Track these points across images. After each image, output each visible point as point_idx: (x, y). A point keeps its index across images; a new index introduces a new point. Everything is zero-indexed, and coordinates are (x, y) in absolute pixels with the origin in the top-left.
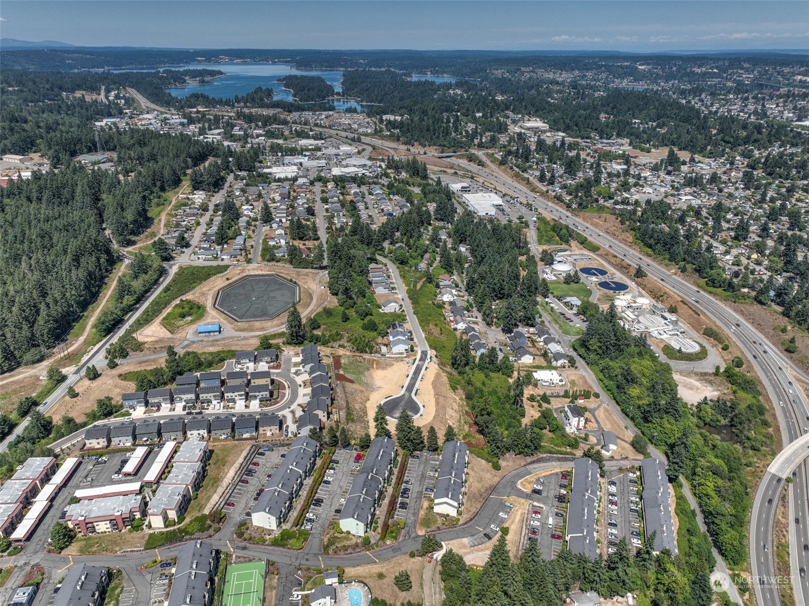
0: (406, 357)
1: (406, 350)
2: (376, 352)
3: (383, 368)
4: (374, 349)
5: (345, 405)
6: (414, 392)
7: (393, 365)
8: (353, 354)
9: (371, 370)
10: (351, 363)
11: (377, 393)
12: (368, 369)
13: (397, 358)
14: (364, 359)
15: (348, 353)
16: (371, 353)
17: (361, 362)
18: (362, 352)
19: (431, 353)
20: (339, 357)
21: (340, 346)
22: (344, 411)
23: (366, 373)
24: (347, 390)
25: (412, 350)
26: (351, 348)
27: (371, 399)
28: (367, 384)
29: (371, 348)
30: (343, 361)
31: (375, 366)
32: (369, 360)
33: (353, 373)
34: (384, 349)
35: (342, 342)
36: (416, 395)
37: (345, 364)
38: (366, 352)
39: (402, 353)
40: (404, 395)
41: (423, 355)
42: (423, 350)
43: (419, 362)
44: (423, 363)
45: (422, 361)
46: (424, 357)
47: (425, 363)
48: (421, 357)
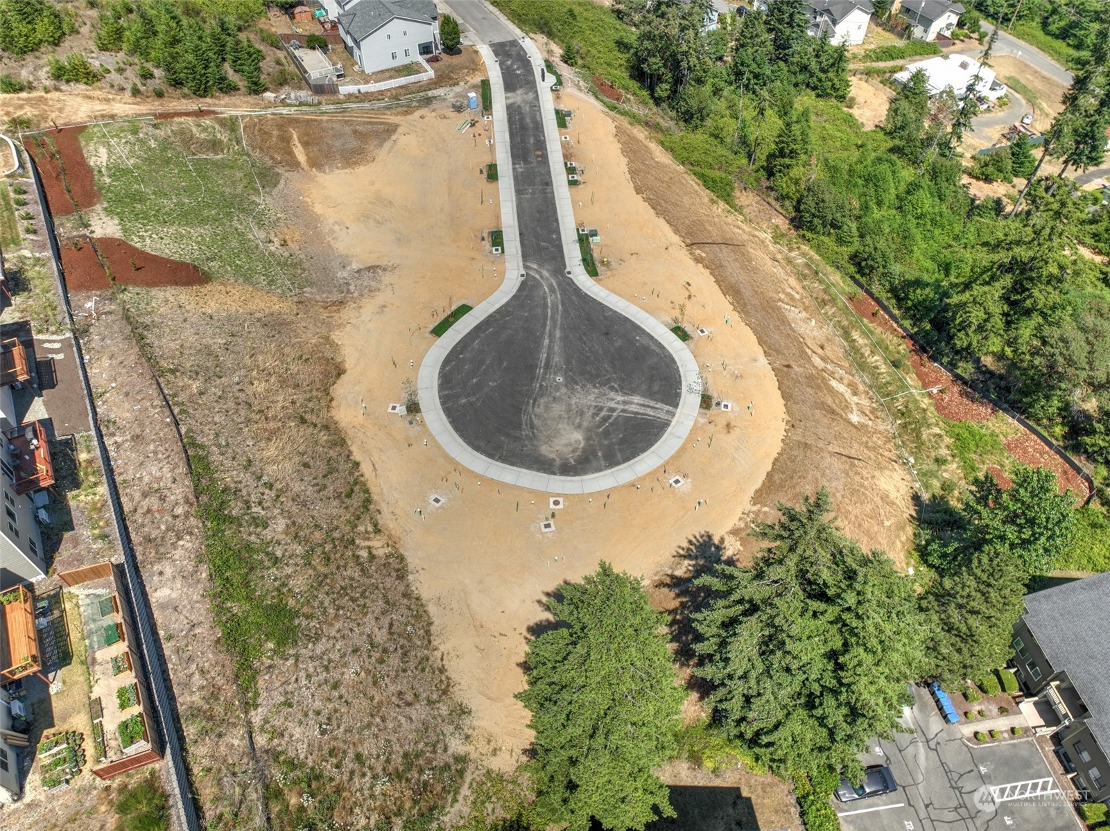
0: (438, 82)
1: (425, 49)
2: (282, 81)
3: (352, 158)
4: (267, 65)
5: (179, 492)
6: (573, 254)
7: (391, 129)
8: (157, 106)
9: (290, 181)
10: (157, 160)
11: (369, 307)
12: (268, 178)
13: (396, 94)
14: (230, 124)
15: (124, 107)
16: (256, 88)
17: (215, 145)
18: (202, 91)
19: (535, 48)
20: (72, 134)
21: (60, 74)
22: (185, 550)
23: (264, 201)
24: (164, 344)
25: (452, 47)
26: (132, 76)
27: (350, 357)
28: (291, 265)
29: (248, 60)
30: (99, 157)
31: (300, 154)
32: (258, 128)
33: (186, 216)
34: (316, 64)
35: (71, 50)
36: (591, 267)
37: (118, 171)
38: (230, 89)
39: (408, 69)
40: (527, 287)
41: (509, 63)
42: (498, 40)
43: (508, 95)
44: (526, 93)
45: (521, 87)
46: (518, 69)
47: (537, 95)
48: (501, 69)
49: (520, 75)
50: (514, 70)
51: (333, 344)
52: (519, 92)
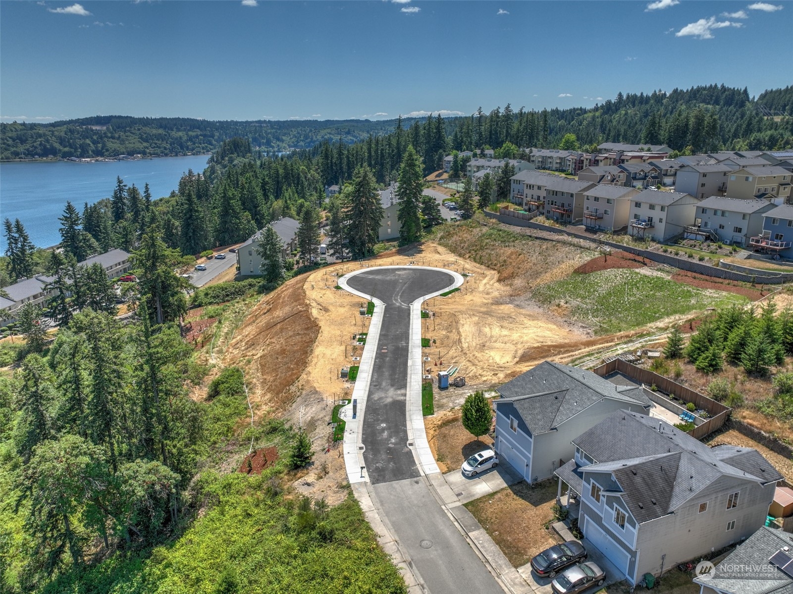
41: (393, 440)
42: (405, 484)
43: (402, 398)
44: (380, 399)
45: (386, 405)
46: (383, 430)
47: (369, 396)
48: (405, 432)
49: (382, 422)
50: (388, 428)
51: (507, 285)
52: (389, 400)
